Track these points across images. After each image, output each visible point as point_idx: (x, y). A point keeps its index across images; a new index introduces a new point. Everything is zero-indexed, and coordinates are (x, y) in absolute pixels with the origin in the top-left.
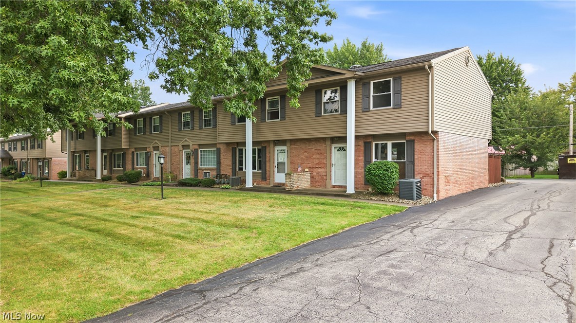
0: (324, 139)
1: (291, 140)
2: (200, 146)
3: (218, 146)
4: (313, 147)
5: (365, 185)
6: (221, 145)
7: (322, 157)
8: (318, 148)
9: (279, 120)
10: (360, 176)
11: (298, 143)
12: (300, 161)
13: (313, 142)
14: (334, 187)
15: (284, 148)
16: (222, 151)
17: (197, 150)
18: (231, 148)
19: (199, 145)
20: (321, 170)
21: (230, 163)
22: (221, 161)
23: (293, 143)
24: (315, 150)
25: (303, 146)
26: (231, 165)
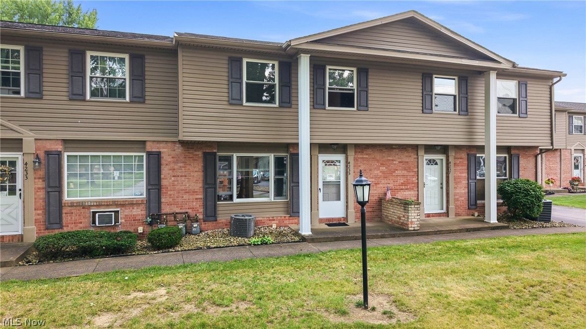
0: (415, 147)
1: (357, 146)
2: (68, 143)
3: (150, 147)
4: (397, 158)
5: (468, 209)
6: (162, 145)
7: (412, 174)
8: (407, 160)
9: (355, 109)
10: (463, 199)
11: (369, 151)
12: (373, 180)
13: (394, 150)
14: (428, 215)
15: (341, 157)
16: (166, 158)
17: (59, 154)
18: (200, 153)
19: (65, 141)
20: (410, 193)
21: (198, 186)
22: (164, 182)
23: (359, 150)
24: (399, 162)
25: (378, 155)
26: (201, 190)
